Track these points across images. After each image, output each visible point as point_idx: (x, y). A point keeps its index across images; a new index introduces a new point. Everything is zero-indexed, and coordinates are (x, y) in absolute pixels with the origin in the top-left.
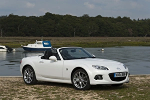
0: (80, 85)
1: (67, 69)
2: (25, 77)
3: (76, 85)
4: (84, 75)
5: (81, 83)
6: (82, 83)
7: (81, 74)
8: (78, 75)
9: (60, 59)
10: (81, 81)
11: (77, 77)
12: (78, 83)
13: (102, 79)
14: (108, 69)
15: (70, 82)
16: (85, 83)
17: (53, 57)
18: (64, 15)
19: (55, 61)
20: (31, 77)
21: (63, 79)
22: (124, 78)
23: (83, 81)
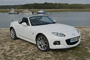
1: (33, 33)
2: (11, 34)
3: (39, 47)
4: (45, 39)
5: (42, 46)
6: (43, 46)
8: (41, 39)
9: (29, 25)
10: (43, 44)
11: (39, 40)
12: (40, 45)
13: (60, 44)
14: (65, 36)
15: (35, 43)
16: (46, 46)
18: (50, 3)
19: (26, 26)
20: (14, 35)
23: (44, 44)
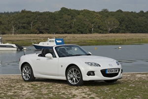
0: (73, 81)
1: (62, 66)
2: (23, 74)
3: (70, 81)
4: (77, 71)
5: (74, 79)
6: (76, 79)
7: (75, 70)
8: (72, 72)
9: (56, 57)
10: (74, 77)
11: (70, 73)
12: (72, 79)
13: (94, 75)
14: (100, 66)
16: (78, 79)
17: (49, 55)
18: (81, 10)
19: (51, 58)
20: (29, 75)
21: (58, 75)
22: (117, 74)
23: (76, 77)
